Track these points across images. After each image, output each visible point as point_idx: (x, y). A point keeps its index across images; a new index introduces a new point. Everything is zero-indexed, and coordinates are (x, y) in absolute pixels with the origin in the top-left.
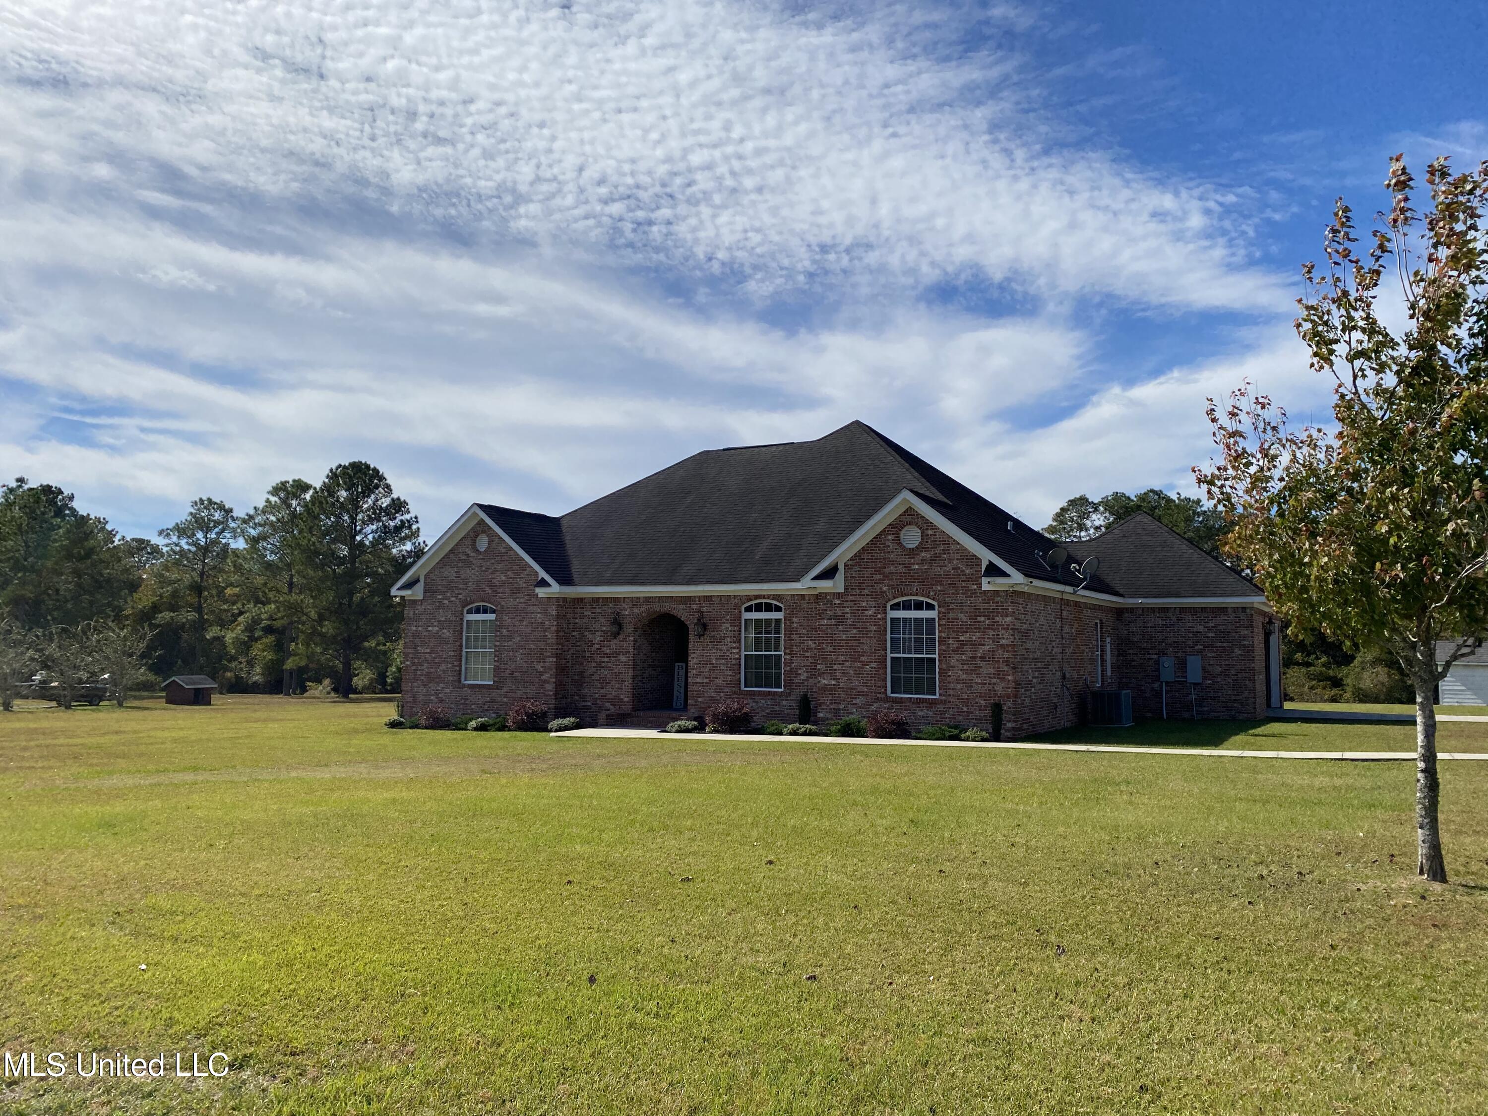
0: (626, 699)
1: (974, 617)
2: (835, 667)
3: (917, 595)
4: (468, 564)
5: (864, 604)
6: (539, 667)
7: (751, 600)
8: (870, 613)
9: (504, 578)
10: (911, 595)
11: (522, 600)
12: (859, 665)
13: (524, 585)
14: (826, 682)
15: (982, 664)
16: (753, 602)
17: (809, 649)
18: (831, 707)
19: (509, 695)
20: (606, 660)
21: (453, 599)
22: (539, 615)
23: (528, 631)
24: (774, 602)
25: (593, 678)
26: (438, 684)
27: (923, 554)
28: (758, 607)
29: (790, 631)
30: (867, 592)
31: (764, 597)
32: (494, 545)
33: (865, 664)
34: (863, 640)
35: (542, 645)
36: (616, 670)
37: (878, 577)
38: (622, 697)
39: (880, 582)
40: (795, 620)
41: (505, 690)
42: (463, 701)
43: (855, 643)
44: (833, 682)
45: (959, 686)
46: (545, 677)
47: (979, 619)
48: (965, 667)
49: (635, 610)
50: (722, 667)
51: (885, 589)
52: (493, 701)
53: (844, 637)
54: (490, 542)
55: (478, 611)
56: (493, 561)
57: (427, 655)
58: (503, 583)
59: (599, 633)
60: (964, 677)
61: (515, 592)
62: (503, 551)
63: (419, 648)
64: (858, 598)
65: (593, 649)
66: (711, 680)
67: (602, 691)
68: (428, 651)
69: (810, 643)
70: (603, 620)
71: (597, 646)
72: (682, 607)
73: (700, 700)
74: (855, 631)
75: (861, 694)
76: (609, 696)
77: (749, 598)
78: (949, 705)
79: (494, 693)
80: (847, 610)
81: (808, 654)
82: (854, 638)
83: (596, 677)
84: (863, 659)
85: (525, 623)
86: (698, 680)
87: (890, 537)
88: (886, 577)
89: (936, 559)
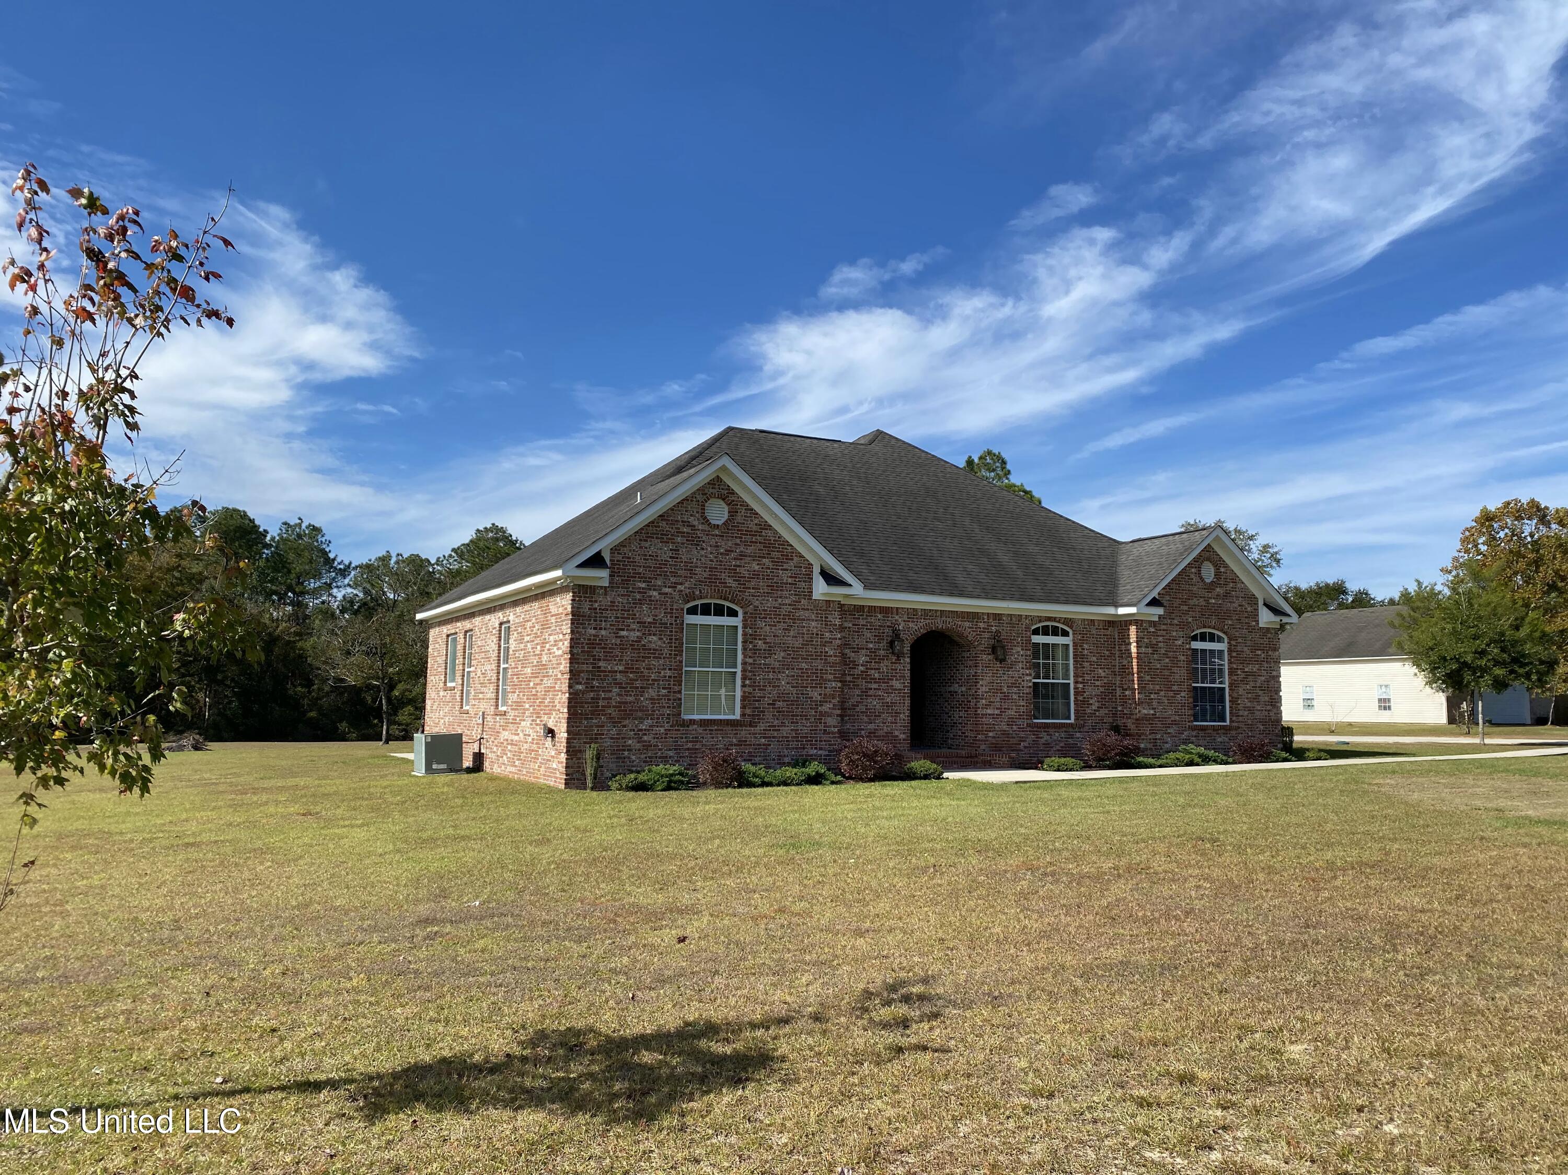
0: (902, 736)
1: (1254, 650)
2: (1152, 696)
3: (1214, 628)
4: (694, 541)
5: (1174, 634)
6: (816, 695)
7: (1040, 621)
8: (1180, 642)
9: (757, 568)
10: (1209, 627)
11: (787, 601)
12: (1172, 694)
13: (790, 580)
14: (1145, 712)
15: (1261, 693)
16: (1040, 625)
17: (1099, 678)
18: (1150, 737)
19: (769, 734)
20: (874, 686)
21: (667, 590)
22: (813, 624)
23: (798, 643)
24: (1061, 626)
25: (858, 709)
26: (641, 719)
27: (1218, 590)
28: (1045, 631)
29: (1079, 658)
30: (1176, 622)
31: (1053, 619)
32: (739, 518)
33: (1177, 693)
34: (1175, 670)
35: (818, 664)
36: (889, 700)
37: (1186, 608)
38: (897, 733)
39: (1186, 613)
40: (1086, 646)
41: (761, 727)
42: (690, 745)
43: (1166, 673)
44: (1152, 712)
45: (1246, 713)
46: (826, 707)
47: (1257, 652)
48: (1250, 695)
49: (911, 625)
50: (1015, 697)
51: (1190, 620)
52: (741, 743)
53: (1158, 666)
54: (733, 513)
55: (706, 610)
56: (738, 541)
57: (619, 676)
58: (756, 575)
59: (864, 652)
60: (1249, 704)
61: (775, 588)
62: (755, 528)
63: (601, 664)
64: (1169, 627)
65: (856, 672)
66: (1002, 711)
67: (871, 726)
68: (621, 668)
69: (1100, 671)
70: (869, 635)
71: (862, 668)
72: (967, 624)
73: (991, 734)
74: (1167, 660)
75: (1174, 723)
76: (881, 733)
77: (1033, 619)
78: (1239, 731)
79: (744, 733)
80: (1161, 639)
82: (1166, 667)
83: (861, 708)
84: (1175, 688)
85: (792, 633)
86: (989, 711)
87: (1193, 570)
88: (1191, 608)
89: (1227, 595)
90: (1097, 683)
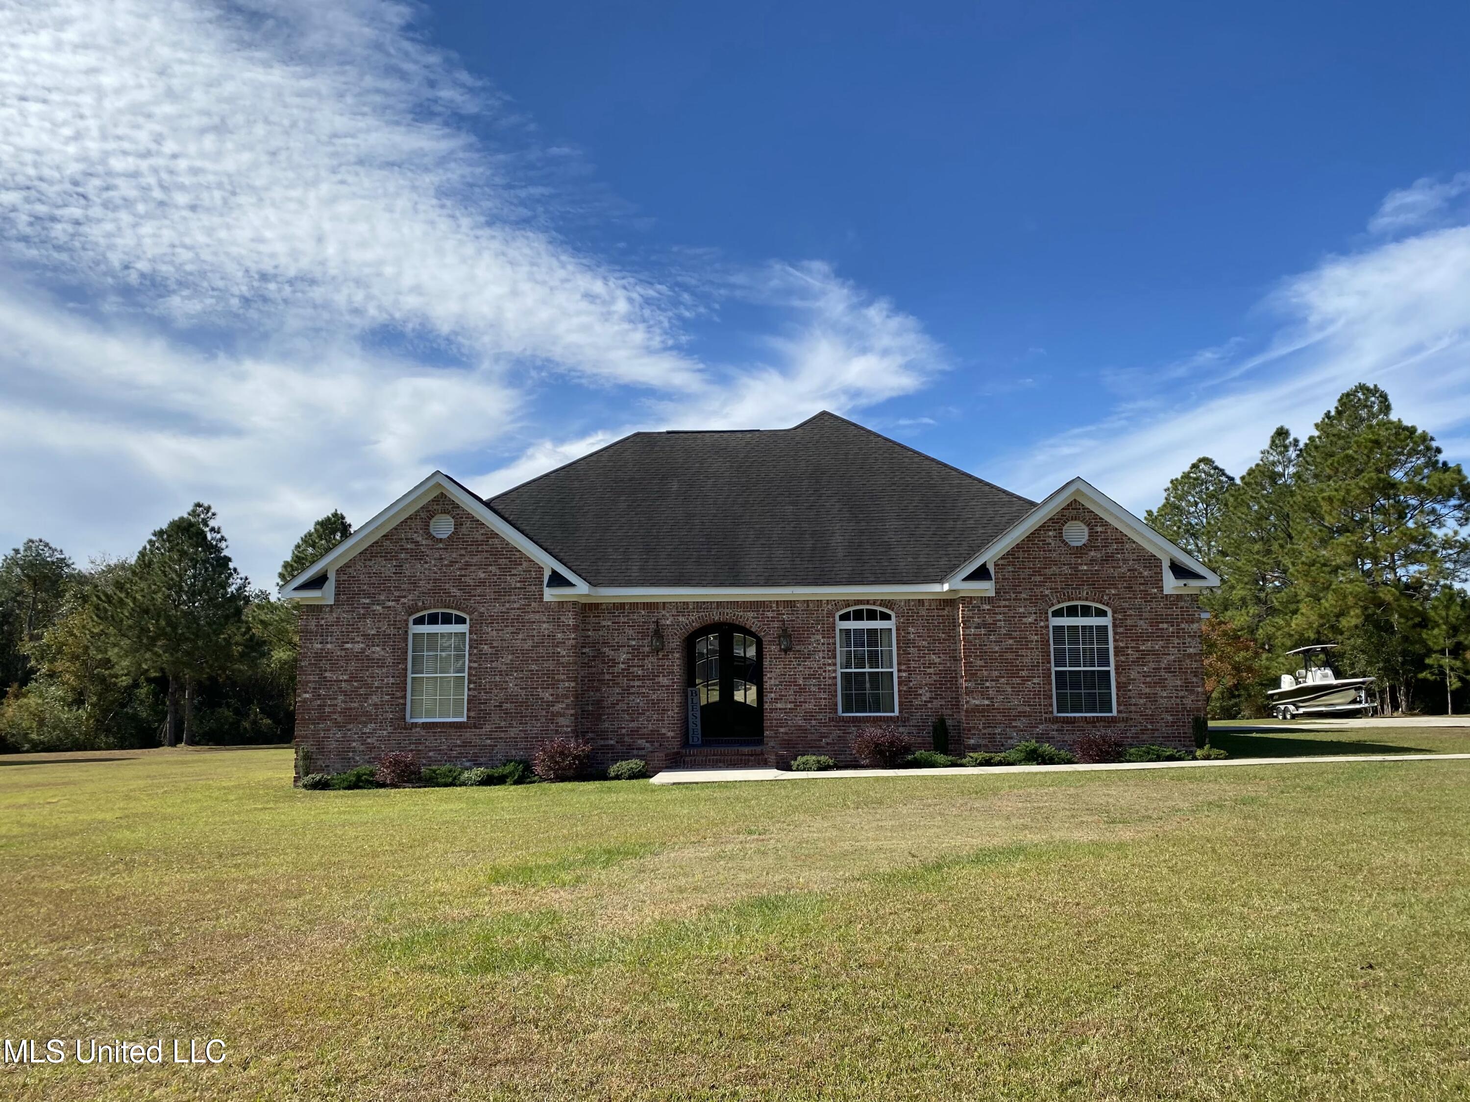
0: (671, 734)
1: (1155, 622)
2: (988, 684)
3: (1087, 599)
4: (418, 556)
5: (1022, 610)
6: (547, 695)
7: (848, 606)
8: (1030, 620)
9: (482, 576)
10: (1080, 599)
11: (515, 606)
12: (1018, 681)
13: (518, 585)
14: (977, 702)
15: (1167, 676)
16: (851, 609)
17: (931, 664)
18: (983, 731)
19: (495, 735)
20: (637, 683)
21: (390, 604)
22: (545, 626)
23: (528, 645)
24: (879, 609)
25: (618, 707)
26: (365, 724)
27: (1092, 553)
28: (858, 616)
29: (904, 644)
30: (1023, 596)
31: (868, 602)
32: (464, 530)
33: (1025, 679)
34: (1022, 652)
35: (550, 665)
36: (654, 697)
37: (1038, 578)
38: (664, 731)
39: (1042, 584)
40: (911, 630)
41: (487, 728)
42: (413, 747)
43: (1010, 656)
44: (987, 702)
45: (1142, 701)
46: (558, 707)
47: (1161, 626)
48: (1148, 679)
49: (681, 619)
50: (813, 689)
51: (1047, 592)
52: (465, 744)
53: (997, 649)
54: (458, 525)
55: (433, 619)
56: (463, 552)
57: (343, 684)
58: (482, 583)
59: (625, 649)
60: (1147, 690)
61: (502, 593)
62: (480, 538)
63: (327, 674)
64: (1013, 603)
65: (616, 670)
66: (797, 705)
67: (632, 725)
68: (345, 677)
69: (933, 657)
70: (631, 632)
71: (622, 666)
72: (751, 614)
73: (782, 730)
74: (1011, 641)
76: (645, 731)
77: (848, 604)
78: (1131, 723)
79: (468, 735)
80: (1000, 617)
81: (931, 670)
82: (1010, 650)
83: (622, 706)
84: (1024, 673)
85: (520, 636)
86: (779, 706)
87: (1051, 533)
88: (1047, 578)
89: (1108, 559)
90: (929, 671)
